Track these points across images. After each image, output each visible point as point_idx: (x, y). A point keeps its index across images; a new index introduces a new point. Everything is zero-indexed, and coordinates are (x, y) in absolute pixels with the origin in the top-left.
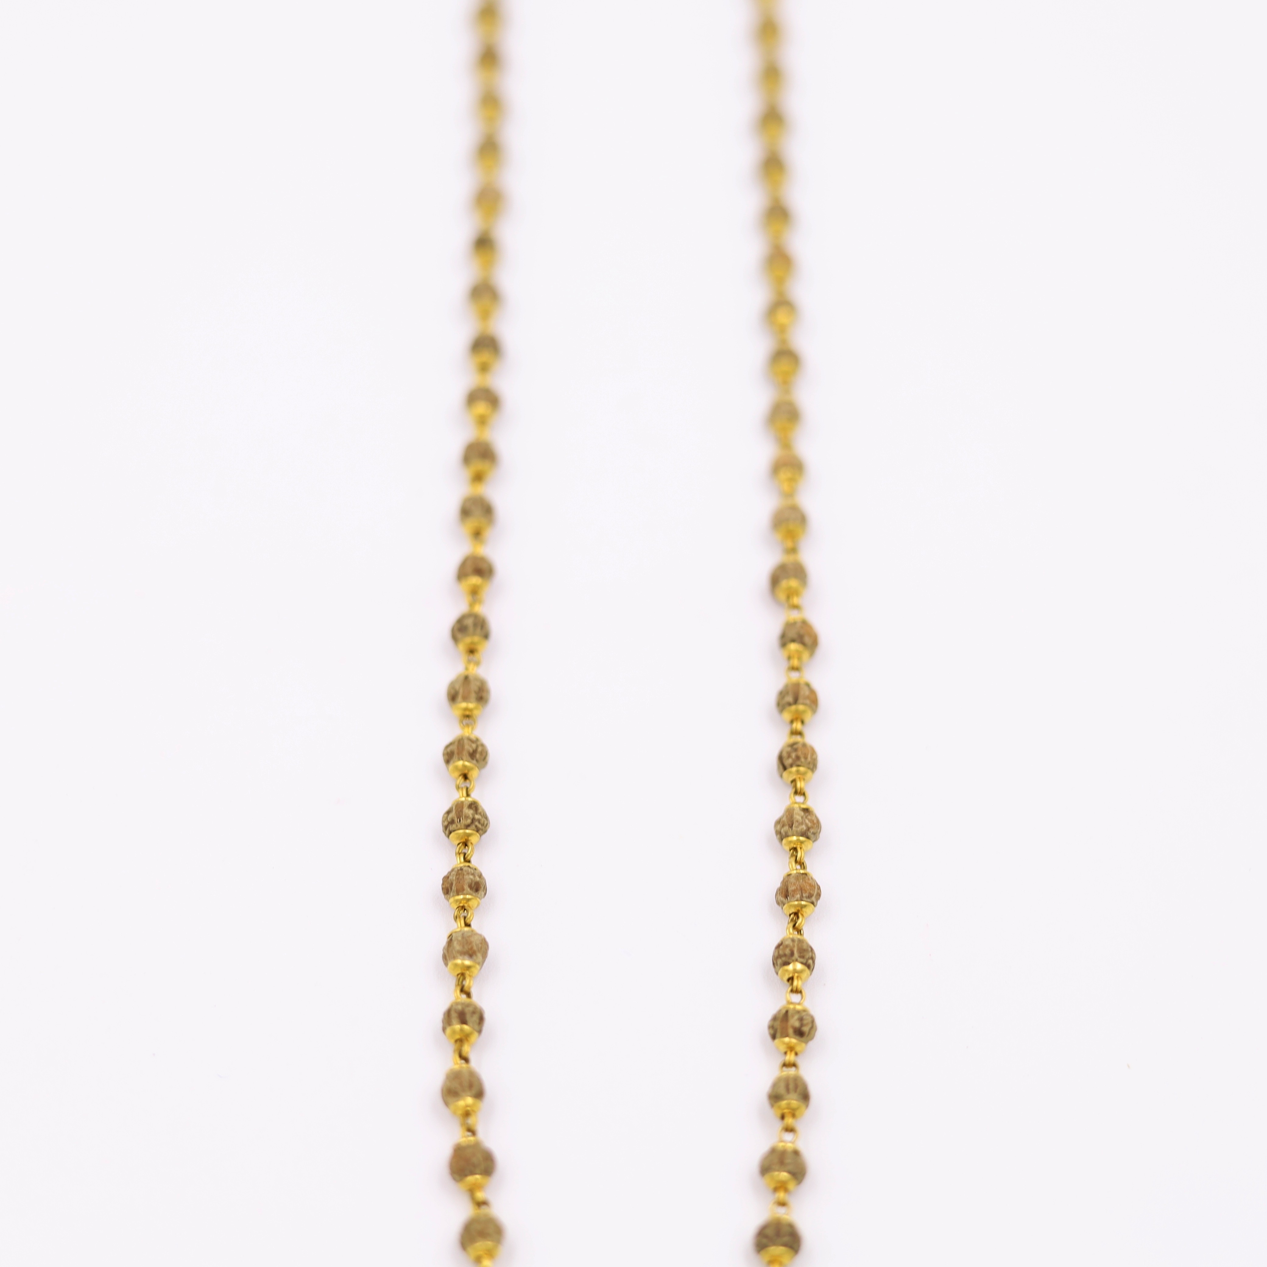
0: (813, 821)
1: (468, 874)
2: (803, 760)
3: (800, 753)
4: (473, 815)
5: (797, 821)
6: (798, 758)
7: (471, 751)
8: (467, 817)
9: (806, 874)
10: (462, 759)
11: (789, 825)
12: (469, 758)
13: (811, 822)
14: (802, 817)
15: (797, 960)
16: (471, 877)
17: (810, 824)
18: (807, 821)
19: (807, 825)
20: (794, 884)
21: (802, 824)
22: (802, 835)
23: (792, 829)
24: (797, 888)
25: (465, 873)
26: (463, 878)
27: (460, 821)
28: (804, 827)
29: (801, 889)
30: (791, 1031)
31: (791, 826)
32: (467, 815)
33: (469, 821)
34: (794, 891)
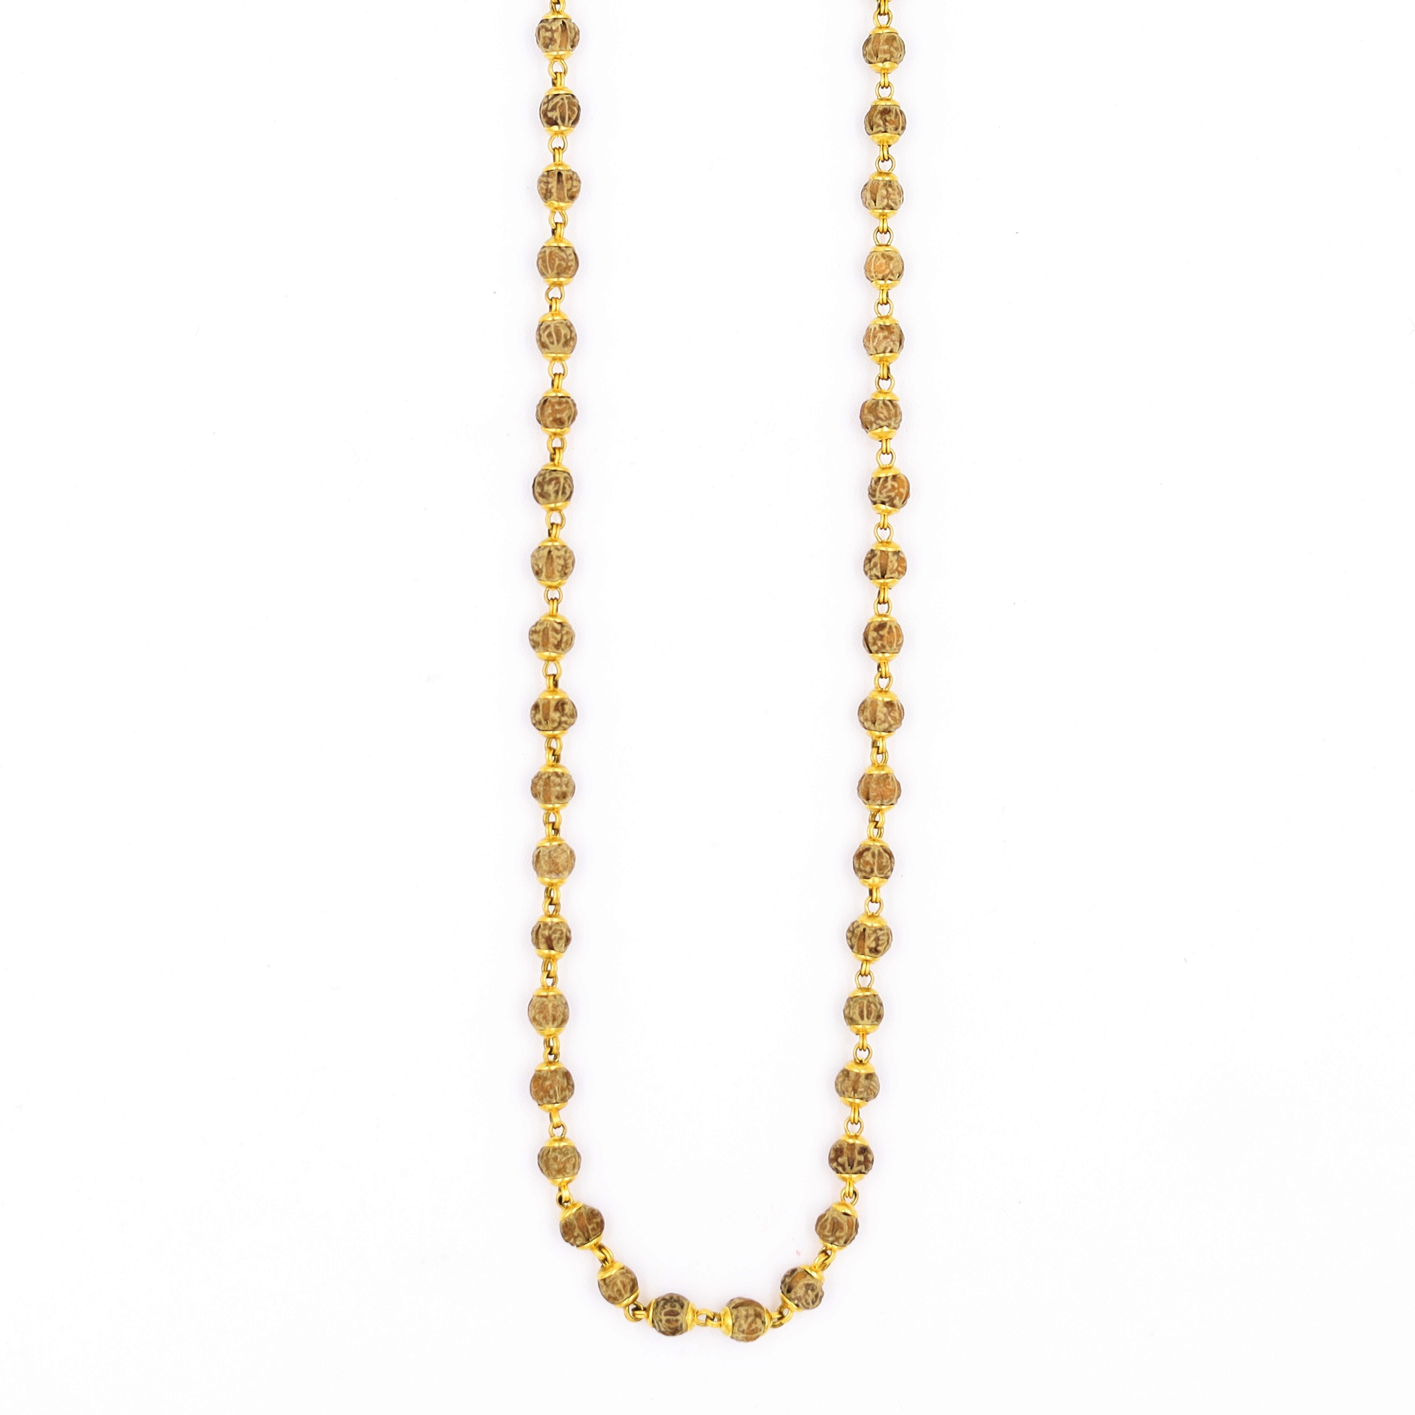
0: (896, 718)
1: (555, 785)
2: (888, 648)
3: (885, 643)
4: (560, 718)
5: (880, 719)
6: (883, 646)
7: (556, 642)
8: (553, 721)
9: (887, 776)
10: (548, 651)
11: (872, 721)
12: (555, 650)
13: (893, 720)
14: (885, 715)
15: (876, 876)
16: (558, 788)
17: (892, 722)
18: (890, 718)
19: (889, 722)
20: (875, 790)
21: (884, 722)
22: (884, 731)
23: (875, 725)
24: (878, 794)
25: (552, 784)
26: (550, 790)
27: (547, 723)
28: (886, 725)
29: (882, 795)
30: (867, 950)
31: (874, 723)
32: (554, 719)
33: (556, 724)
34: (875, 797)
